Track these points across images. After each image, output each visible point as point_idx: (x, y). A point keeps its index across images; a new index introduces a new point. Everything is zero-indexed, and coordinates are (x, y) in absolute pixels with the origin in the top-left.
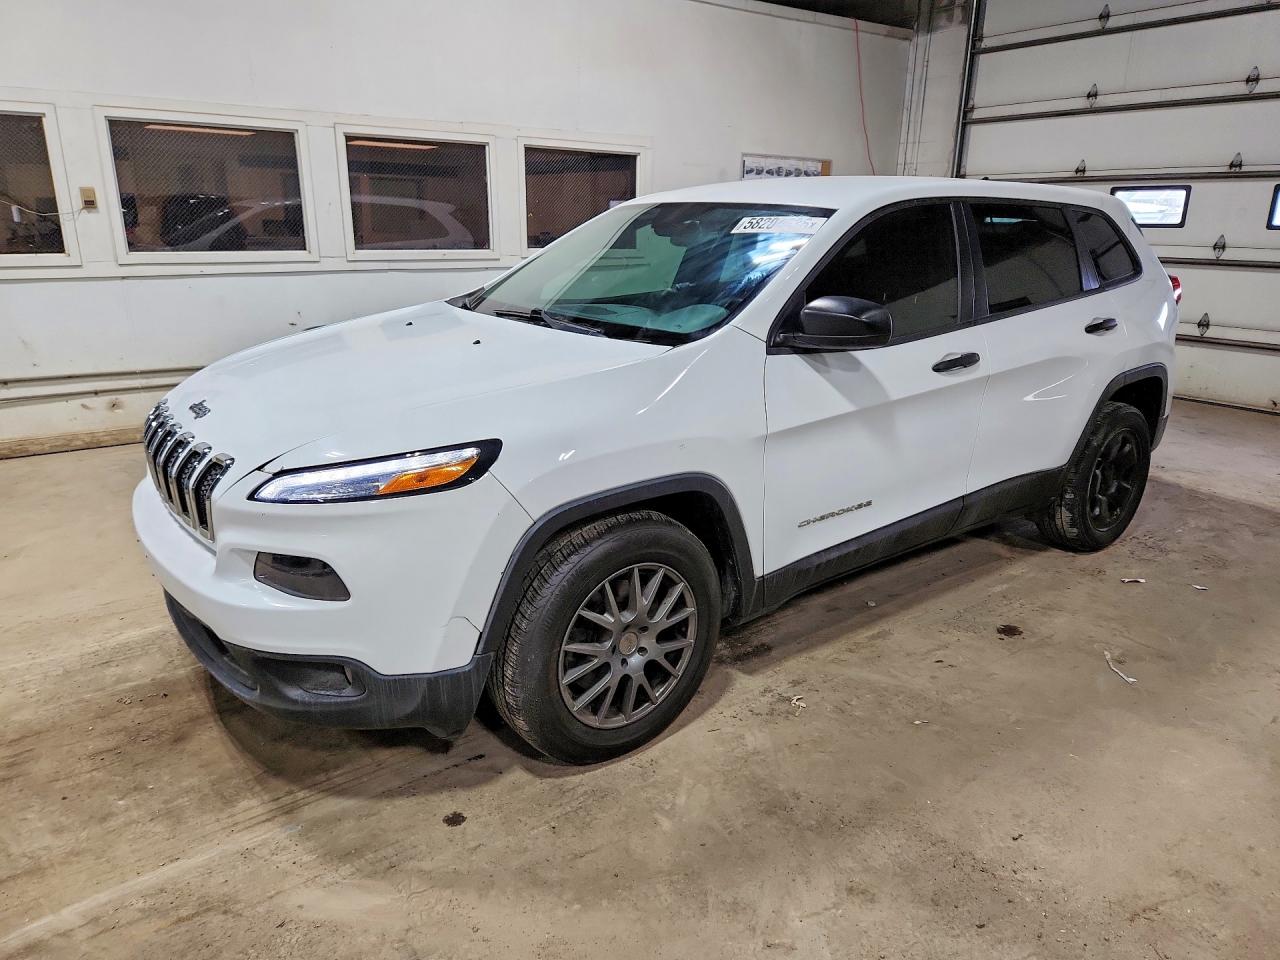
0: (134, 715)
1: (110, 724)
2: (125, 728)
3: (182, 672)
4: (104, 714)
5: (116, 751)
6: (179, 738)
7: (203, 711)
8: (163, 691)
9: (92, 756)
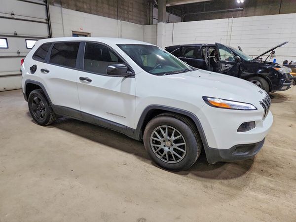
0: (271, 171)
1: (277, 172)
2: (274, 169)
3: (255, 174)
4: (278, 175)
5: (277, 166)
6: (264, 161)
7: (256, 163)
8: (262, 172)
9: (282, 168)
